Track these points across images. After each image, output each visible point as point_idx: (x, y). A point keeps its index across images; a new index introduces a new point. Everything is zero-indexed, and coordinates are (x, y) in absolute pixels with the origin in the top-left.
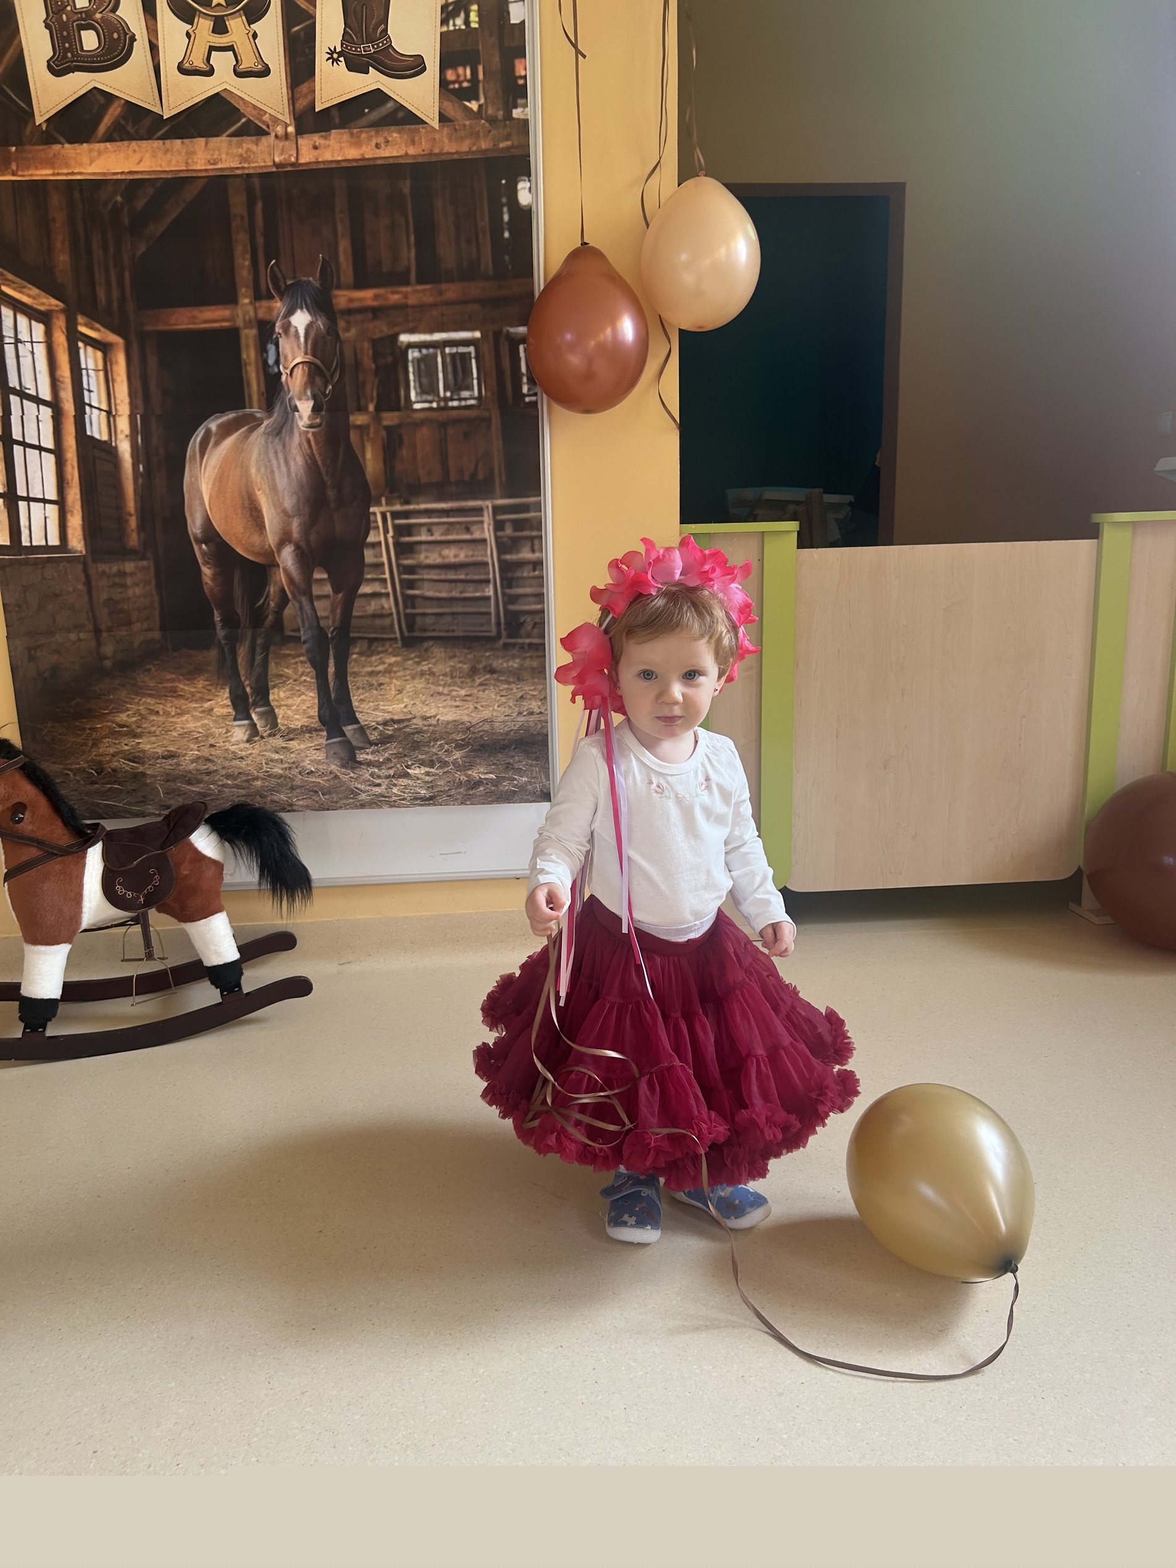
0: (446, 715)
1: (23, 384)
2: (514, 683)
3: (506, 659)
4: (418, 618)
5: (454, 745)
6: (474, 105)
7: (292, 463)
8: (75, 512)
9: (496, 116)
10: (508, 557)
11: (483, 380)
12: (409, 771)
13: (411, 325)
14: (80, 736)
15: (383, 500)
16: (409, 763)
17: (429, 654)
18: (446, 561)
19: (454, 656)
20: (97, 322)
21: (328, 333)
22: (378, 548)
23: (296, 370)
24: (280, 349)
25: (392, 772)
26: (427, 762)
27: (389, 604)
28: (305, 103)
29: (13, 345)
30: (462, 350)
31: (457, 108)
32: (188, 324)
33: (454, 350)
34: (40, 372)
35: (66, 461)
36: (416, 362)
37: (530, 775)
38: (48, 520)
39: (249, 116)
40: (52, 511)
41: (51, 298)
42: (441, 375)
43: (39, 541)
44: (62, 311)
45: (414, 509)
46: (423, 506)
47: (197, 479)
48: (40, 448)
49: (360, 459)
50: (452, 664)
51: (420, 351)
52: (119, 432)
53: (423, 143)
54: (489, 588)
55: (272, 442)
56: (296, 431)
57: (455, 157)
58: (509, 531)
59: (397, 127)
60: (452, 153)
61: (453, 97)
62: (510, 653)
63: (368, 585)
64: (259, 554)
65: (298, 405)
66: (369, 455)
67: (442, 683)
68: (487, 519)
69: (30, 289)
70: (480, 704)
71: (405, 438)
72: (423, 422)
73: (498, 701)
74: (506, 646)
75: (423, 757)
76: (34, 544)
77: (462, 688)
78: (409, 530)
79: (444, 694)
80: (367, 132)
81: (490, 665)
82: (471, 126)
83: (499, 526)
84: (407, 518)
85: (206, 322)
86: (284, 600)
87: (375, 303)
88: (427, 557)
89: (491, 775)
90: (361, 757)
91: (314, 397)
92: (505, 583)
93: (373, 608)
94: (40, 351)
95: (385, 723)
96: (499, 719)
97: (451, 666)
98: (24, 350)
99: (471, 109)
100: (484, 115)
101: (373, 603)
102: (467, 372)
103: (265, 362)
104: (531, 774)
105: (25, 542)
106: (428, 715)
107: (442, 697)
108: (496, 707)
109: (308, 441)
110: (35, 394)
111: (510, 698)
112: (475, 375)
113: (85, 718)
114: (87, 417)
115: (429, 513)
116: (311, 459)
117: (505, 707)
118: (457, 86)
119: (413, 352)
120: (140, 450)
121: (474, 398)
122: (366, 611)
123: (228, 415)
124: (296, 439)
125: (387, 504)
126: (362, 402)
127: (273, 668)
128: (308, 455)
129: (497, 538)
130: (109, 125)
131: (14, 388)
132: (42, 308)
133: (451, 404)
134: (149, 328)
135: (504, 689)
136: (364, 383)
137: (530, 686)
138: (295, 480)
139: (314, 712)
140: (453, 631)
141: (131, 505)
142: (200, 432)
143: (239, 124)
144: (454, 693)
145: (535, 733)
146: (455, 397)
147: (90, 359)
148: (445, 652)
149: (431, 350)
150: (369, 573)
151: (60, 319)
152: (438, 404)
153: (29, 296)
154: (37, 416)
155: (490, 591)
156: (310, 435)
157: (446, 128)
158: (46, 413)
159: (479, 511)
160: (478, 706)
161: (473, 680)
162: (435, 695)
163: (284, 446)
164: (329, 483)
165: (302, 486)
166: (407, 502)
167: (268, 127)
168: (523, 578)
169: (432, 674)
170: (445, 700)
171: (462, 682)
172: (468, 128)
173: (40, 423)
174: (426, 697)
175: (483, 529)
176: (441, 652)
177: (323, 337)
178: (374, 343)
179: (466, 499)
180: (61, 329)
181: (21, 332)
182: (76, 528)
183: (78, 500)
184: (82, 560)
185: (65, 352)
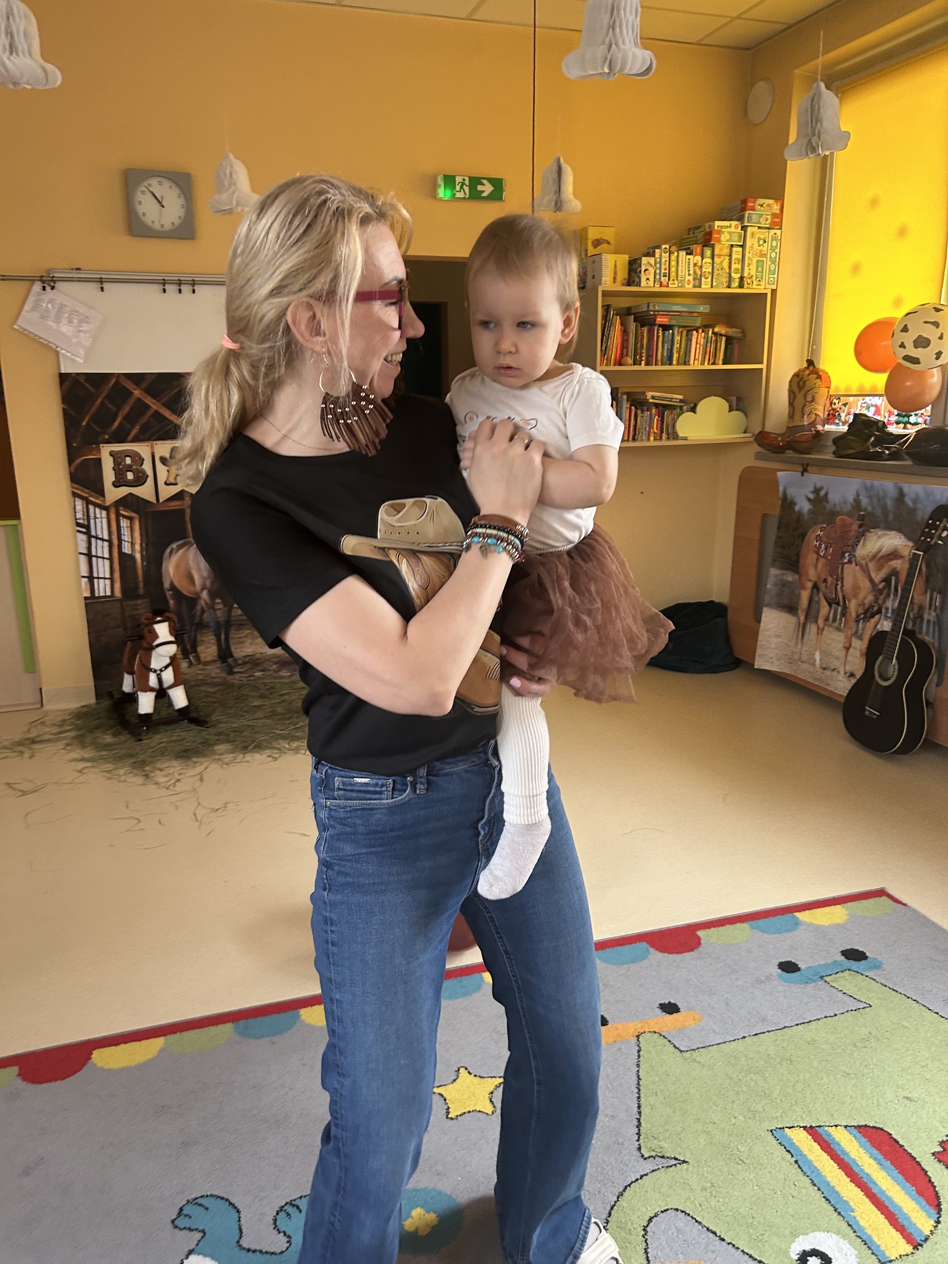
1: (96, 533)
8: (117, 582)
20: (128, 509)
29: (93, 519)
32: (166, 508)
34: (104, 528)
35: (114, 562)
38: (106, 586)
40: (108, 582)
43: (102, 594)
44: (113, 505)
47: (167, 568)
48: (103, 558)
52: (136, 550)
64: (193, 594)
69: (100, 498)
76: (100, 595)
85: (171, 507)
86: (203, 611)
90: (235, 670)
94: (105, 521)
95: (245, 657)
98: (98, 521)
105: (97, 595)
110: (102, 537)
114: (123, 545)
120: (145, 557)
123: (180, 542)
127: (199, 638)
130: (133, 438)
131: (92, 535)
132: (106, 505)
134: (149, 510)
139: (216, 654)
141: (140, 577)
142: (169, 549)
147: (124, 523)
151: (113, 509)
154: (102, 546)
158: (106, 544)
173: (104, 548)
180: (113, 513)
181: (97, 514)
182: (118, 588)
183: (119, 577)
184: (120, 601)
185: (114, 521)
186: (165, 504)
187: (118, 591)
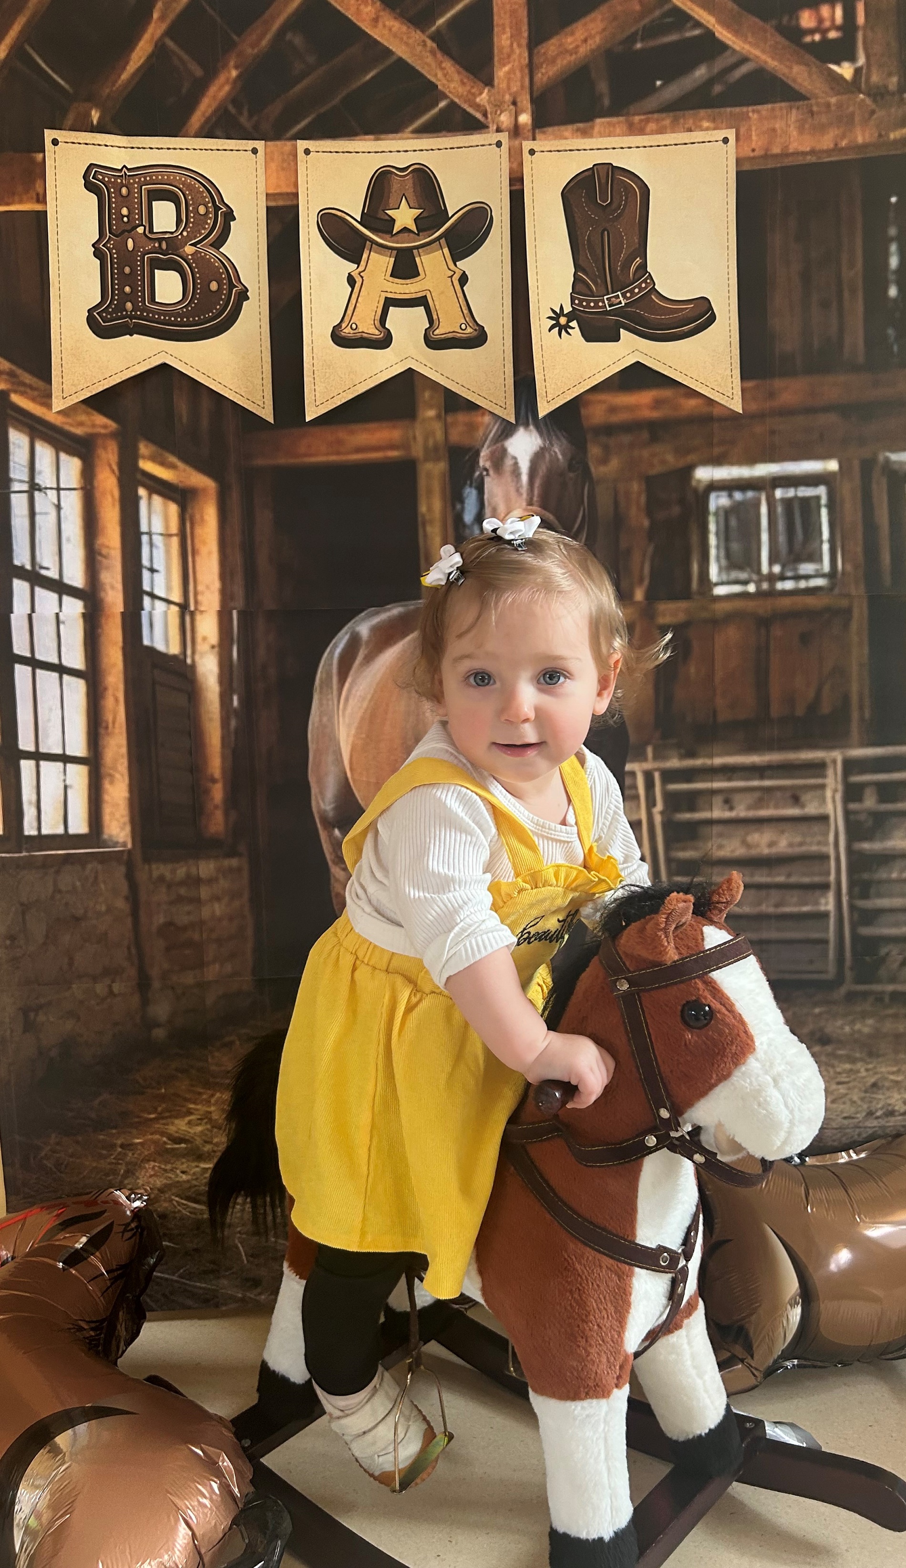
1: (38, 559)
2: (862, 1060)
3: (850, 1018)
6: (846, 70)
8: (118, 776)
9: (886, 87)
10: (866, 846)
11: (839, 544)
13: (717, 451)
14: (105, 1157)
15: (650, 751)
18: (754, 852)
20: (173, 453)
21: (571, 467)
24: (486, 496)
28: (551, 73)
29: (25, 495)
30: (805, 492)
31: (814, 77)
32: (327, 454)
33: (791, 493)
34: (68, 540)
35: (106, 689)
36: (722, 513)
38: (69, 792)
39: (450, 95)
40: (78, 775)
41: (95, 413)
42: (765, 537)
43: (51, 826)
44: (114, 435)
45: (704, 764)
46: (718, 761)
47: (330, 719)
48: (60, 669)
51: (730, 496)
52: (199, 639)
53: (754, 138)
54: (826, 898)
57: (810, 159)
58: (870, 802)
59: (709, 111)
60: (804, 154)
61: (808, 57)
62: (858, 1009)
68: (833, 782)
71: (696, 645)
72: (729, 618)
73: (832, 1093)
74: (851, 997)
76: (45, 831)
78: (691, 801)
80: (657, 120)
81: (821, 1029)
82: (839, 106)
83: (852, 793)
84: (689, 780)
85: (359, 450)
87: (655, 414)
88: (720, 847)
92: (857, 890)
94: (72, 503)
96: (834, 1125)
98: (44, 502)
99: (841, 77)
100: (863, 85)
102: (811, 529)
103: (458, 519)
105: (29, 829)
110: (56, 576)
111: (854, 1087)
112: (826, 534)
113: (116, 1128)
114: (144, 615)
115: (728, 771)
117: (844, 1103)
118: (817, 37)
119: (718, 497)
120: (235, 669)
121: (823, 576)
123: (389, 610)
125: (656, 757)
126: (624, 586)
129: (847, 813)
130: (207, 115)
131: (22, 568)
132: (79, 431)
133: (780, 586)
134: (260, 462)
136: (628, 552)
137: (892, 1066)
141: (215, 764)
142: (341, 639)
143: (436, 110)
146: (789, 574)
147: (155, 516)
149: (750, 494)
151: (109, 451)
152: (758, 587)
154: (58, 614)
155: (828, 903)
157: (794, 111)
158: (74, 608)
159: (819, 768)
166: (692, 754)
167: (485, 115)
168: (890, 881)
172: (833, 108)
173: (62, 626)
175: (823, 800)
177: (562, 474)
178: (651, 483)
179: (797, 748)
180: (110, 466)
181: (40, 473)
182: (117, 805)
183: (122, 756)
184: (126, 859)
185: (113, 505)
186: (328, 434)
187: (118, 815)
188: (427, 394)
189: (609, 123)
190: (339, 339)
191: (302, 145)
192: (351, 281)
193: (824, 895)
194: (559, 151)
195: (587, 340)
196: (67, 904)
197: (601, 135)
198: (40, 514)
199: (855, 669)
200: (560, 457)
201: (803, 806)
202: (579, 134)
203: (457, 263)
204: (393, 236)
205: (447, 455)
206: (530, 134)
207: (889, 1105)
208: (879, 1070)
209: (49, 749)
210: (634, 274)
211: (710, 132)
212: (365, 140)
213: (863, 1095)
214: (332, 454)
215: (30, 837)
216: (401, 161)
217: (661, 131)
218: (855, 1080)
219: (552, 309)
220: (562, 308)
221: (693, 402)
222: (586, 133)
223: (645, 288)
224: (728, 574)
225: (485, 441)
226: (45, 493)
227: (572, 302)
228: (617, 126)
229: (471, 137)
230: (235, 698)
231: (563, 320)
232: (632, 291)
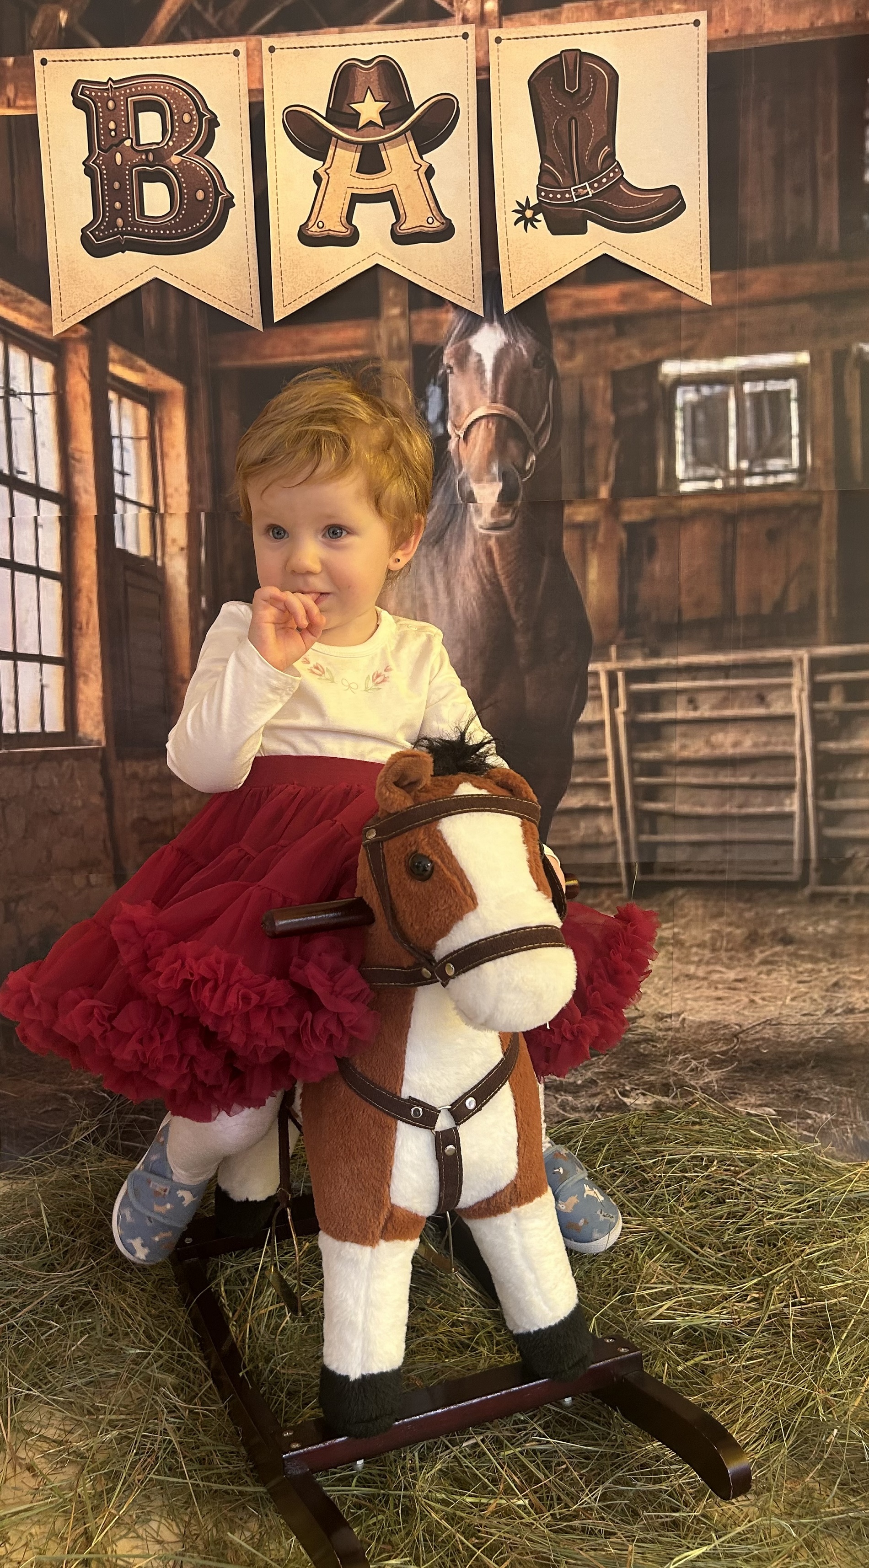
0: (698, 1012)
1: (15, 463)
2: (825, 960)
3: (814, 918)
4: (661, 851)
5: (707, 1061)
7: (458, 592)
8: (91, 676)
10: (832, 745)
11: (808, 438)
12: (625, 1100)
13: (684, 345)
15: (613, 650)
16: (628, 1088)
17: (676, 910)
18: (718, 752)
19: (720, 914)
20: (142, 356)
21: (535, 363)
22: (597, 734)
23: (474, 429)
24: (449, 395)
25: (596, 1102)
26: (658, 1085)
27: (611, 826)
29: (2, 401)
30: (775, 386)
32: (292, 355)
33: (760, 387)
34: (43, 444)
35: (80, 591)
36: (688, 409)
37: (835, 1109)
38: (46, 691)
40: (54, 675)
42: (732, 432)
43: (30, 724)
45: (668, 664)
46: (683, 660)
48: (37, 572)
49: (577, 581)
50: (715, 926)
51: (698, 391)
52: (168, 542)
53: (727, 18)
54: (791, 798)
55: (426, 556)
56: (468, 535)
58: (836, 701)
62: (822, 909)
63: (576, 794)
65: (475, 491)
66: (593, 574)
67: (696, 959)
68: (799, 681)
69: (31, 303)
70: (760, 996)
71: (661, 542)
72: (695, 515)
73: (792, 991)
74: (815, 898)
75: (653, 1078)
76: (22, 730)
77: (729, 967)
78: (655, 701)
79: (697, 978)
81: (784, 930)
83: (818, 692)
84: (653, 680)
85: (323, 350)
87: (622, 309)
88: (683, 747)
89: (768, 1109)
91: (504, 476)
92: (822, 790)
93: (582, 833)
94: (46, 408)
96: (793, 1021)
97: (714, 931)
98: (19, 408)
101: (583, 824)
102: (781, 425)
104: (839, 1108)
105: (8, 727)
106: (666, 1012)
107: (693, 982)
108: (788, 1001)
109: (489, 553)
110: (33, 481)
111: (816, 986)
112: (795, 428)
114: (117, 517)
115: (692, 671)
116: (491, 583)
117: (804, 1001)
119: (685, 392)
120: (203, 571)
121: (792, 471)
122: (569, 838)
124: (468, 549)
125: (619, 658)
126: (589, 483)
128: (486, 576)
129: (813, 712)
130: (173, 12)
131: (1, 472)
133: (748, 482)
134: (226, 363)
135: (806, 971)
136: (593, 449)
137: (854, 966)
138: (462, 619)
140: (722, 872)
144: (716, 977)
145: (853, 1042)
146: (757, 470)
147: (126, 419)
148: (705, 906)
149: (718, 389)
150: (578, 775)
151: (81, 356)
152: (724, 484)
153: (30, 315)
154: (36, 518)
155: (793, 805)
156: (492, 543)
158: (51, 511)
159: (785, 667)
160: (757, 998)
161: (751, 956)
162: (682, 979)
163: (446, 562)
164: (519, 624)
165: (473, 629)
166: (655, 653)
168: (855, 781)
169: (678, 943)
170: (698, 988)
171: (731, 958)
173: (40, 530)
174: (665, 983)
175: (789, 699)
176: (697, 908)
177: (526, 371)
178: (616, 377)
179: (762, 647)
180: (81, 370)
181: (14, 378)
182: (92, 704)
183: (96, 656)
184: (100, 757)
185: (85, 409)
186: (294, 334)
187: (92, 714)
188: (391, 292)
189: (577, 8)
190: (306, 238)
191: (267, 42)
192: (317, 178)
193: (789, 796)
194: (525, 38)
195: (553, 234)
196: (44, 800)
197: (569, 20)
198: (16, 419)
199: (822, 566)
200: (525, 353)
201: (768, 706)
202: (546, 20)
203: (424, 156)
204: (358, 130)
205: (411, 354)
206: (497, 21)
207: (850, 1003)
208: (840, 970)
209: (26, 649)
210: (602, 164)
211: (681, 15)
212: (330, 33)
213: (824, 993)
214: (297, 354)
215: (8, 735)
216: (366, 54)
217: (630, 15)
218: (816, 979)
219: (517, 202)
220: (528, 200)
221: (659, 296)
222: (552, 19)
223: (614, 177)
224: (695, 471)
225: (450, 337)
226: (20, 399)
227: (539, 194)
228: (585, 10)
229: (437, 29)
230: (203, 599)
231: (529, 214)
232: (599, 181)
